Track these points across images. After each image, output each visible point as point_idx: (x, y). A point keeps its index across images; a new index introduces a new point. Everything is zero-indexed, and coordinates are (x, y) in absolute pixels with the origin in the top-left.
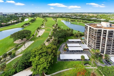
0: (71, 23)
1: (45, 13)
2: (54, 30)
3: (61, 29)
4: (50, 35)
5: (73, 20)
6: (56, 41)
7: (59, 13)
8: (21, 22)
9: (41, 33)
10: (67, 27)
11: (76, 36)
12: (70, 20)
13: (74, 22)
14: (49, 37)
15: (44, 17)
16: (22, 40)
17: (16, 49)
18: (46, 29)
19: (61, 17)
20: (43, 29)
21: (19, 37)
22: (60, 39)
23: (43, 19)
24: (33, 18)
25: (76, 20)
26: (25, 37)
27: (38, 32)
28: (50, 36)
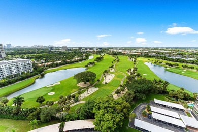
0: (166, 70)
1: (117, 49)
2: (130, 78)
3: (142, 78)
4: (122, 84)
5: (172, 63)
6: (131, 96)
7: (143, 48)
8: (85, 60)
9: (109, 78)
10: (156, 76)
11: (174, 97)
12: (164, 62)
13: (173, 69)
14: (120, 88)
15: (115, 54)
16: (85, 83)
17: (79, 93)
18: (117, 74)
19: (146, 56)
20: (112, 73)
21: (82, 80)
22: (138, 94)
23: (114, 58)
24: (99, 56)
25: (180, 64)
26: (88, 81)
27: (105, 77)
28: (121, 86)
